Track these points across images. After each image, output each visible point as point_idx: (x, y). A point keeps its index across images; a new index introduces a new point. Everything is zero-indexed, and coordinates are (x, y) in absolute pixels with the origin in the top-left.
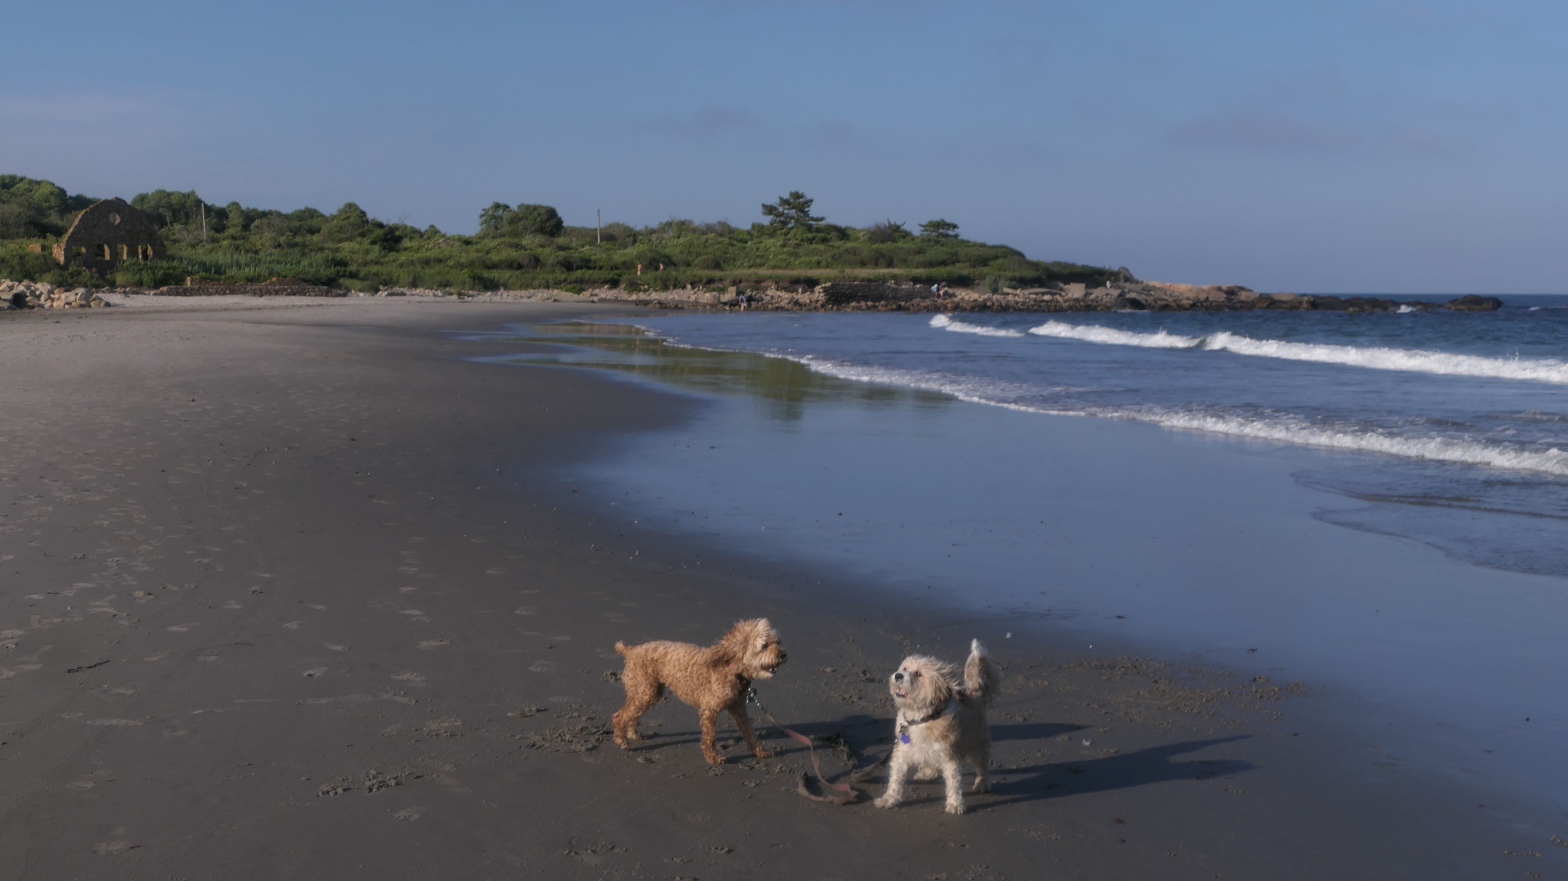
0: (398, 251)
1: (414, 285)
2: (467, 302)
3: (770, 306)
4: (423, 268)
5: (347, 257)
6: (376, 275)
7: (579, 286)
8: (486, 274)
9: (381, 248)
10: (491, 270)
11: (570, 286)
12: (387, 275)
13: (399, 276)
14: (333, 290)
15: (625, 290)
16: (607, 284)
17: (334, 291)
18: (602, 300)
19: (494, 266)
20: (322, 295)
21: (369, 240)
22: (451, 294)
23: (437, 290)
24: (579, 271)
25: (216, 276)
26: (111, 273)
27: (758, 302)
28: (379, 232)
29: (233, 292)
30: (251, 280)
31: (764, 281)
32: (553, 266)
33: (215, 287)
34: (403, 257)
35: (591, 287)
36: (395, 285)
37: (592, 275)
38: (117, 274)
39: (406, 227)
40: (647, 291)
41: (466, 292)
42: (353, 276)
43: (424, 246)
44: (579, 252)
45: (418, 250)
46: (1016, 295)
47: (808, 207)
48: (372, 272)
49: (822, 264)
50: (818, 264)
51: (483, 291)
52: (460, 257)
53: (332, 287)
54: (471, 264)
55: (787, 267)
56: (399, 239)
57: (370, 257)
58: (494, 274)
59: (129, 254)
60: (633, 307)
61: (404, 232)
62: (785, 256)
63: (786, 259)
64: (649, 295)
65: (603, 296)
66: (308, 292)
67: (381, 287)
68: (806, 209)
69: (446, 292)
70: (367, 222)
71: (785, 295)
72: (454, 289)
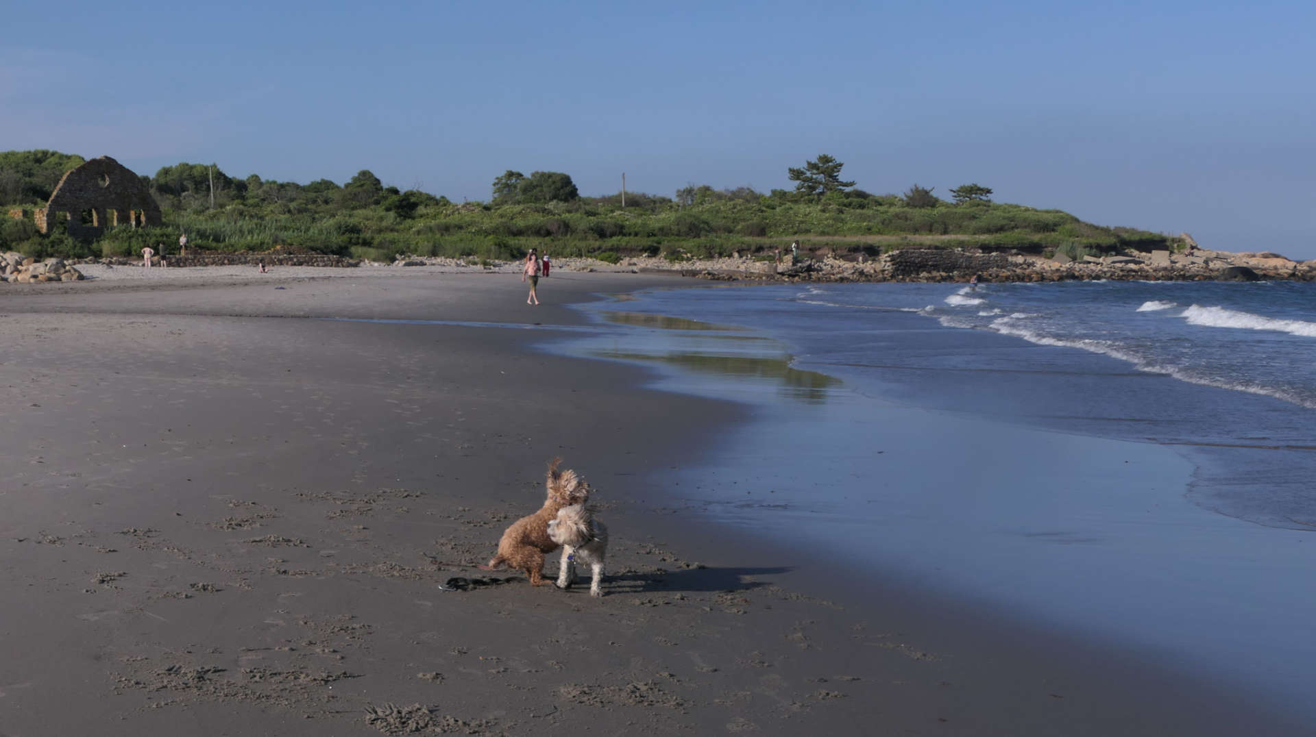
0: (413, 218)
1: (434, 253)
2: (495, 272)
3: (832, 276)
4: (442, 235)
5: (360, 223)
6: (393, 242)
7: (614, 254)
8: (513, 242)
9: (396, 215)
10: (518, 237)
11: (606, 254)
12: (404, 242)
13: (417, 243)
14: (344, 259)
15: (666, 259)
16: (646, 252)
17: (346, 260)
18: (643, 270)
19: (519, 233)
20: (331, 266)
21: (383, 207)
22: (475, 263)
23: (459, 259)
24: (614, 238)
25: (214, 244)
26: (98, 242)
27: (818, 273)
28: (395, 198)
29: (232, 262)
30: (252, 248)
31: (819, 248)
32: (585, 233)
33: (212, 256)
34: (420, 224)
35: (628, 256)
36: (414, 254)
37: (629, 242)
38: (102, 242)
39: (421, 194)
40: (690, 260)
41: (491, 261)
42: (366, 243)
43: (442, 212)
44: (611, 218)
45: (435, 217)
46: (1098, 264)
47: (838, 171)
48: (387, 239)
49: (873, 230)
50: (869, 230)
51: (510, 260)
52: (483, 223)
53: (343, 257)
54: (495, 231)
55: (836, 233)
56: (414, 206)
57: (384, 224)
58: (521, 241)
59: (119, 221)
60: (679, 278)
61: (420, 199)
62: (831, 222)
63: (833, 225)
64: (693, 264)
65: (643, 265)
66: (317, 261)
67: (398, 256)
68: (835, 174)
69: (470, 262)
70: (381, 189)
71: (848, 265)
72: (478, 257)
